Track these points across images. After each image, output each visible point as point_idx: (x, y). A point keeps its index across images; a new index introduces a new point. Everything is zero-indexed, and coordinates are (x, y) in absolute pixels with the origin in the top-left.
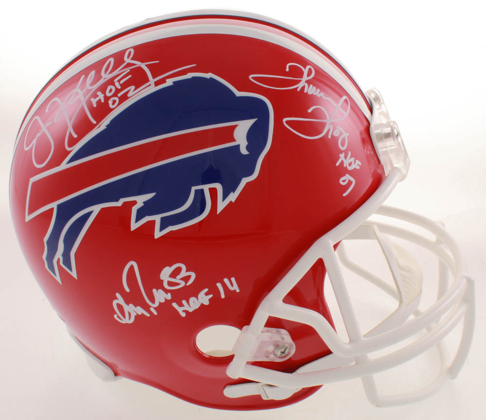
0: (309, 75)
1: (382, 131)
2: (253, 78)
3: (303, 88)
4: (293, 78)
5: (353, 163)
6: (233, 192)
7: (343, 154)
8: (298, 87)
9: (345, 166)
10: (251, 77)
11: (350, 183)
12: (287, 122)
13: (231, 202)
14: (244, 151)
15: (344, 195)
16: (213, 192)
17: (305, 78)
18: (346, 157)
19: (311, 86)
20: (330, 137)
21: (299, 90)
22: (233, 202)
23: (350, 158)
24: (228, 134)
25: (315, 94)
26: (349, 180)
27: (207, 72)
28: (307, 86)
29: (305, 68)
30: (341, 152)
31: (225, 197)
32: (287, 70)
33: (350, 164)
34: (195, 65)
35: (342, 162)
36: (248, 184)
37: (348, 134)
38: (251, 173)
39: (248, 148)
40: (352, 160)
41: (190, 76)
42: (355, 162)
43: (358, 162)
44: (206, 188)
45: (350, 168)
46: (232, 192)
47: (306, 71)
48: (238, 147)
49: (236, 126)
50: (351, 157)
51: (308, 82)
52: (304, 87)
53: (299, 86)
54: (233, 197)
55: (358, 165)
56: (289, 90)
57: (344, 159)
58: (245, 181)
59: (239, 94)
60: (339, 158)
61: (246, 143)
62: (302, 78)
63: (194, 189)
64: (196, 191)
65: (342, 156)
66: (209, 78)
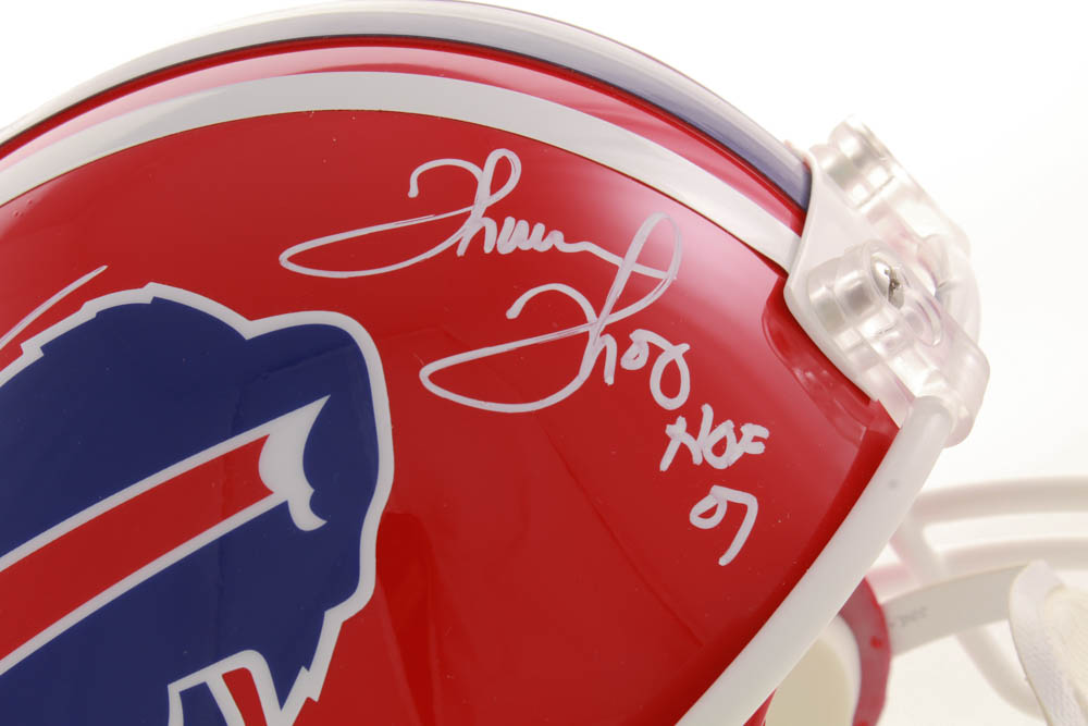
0: (495, 187)
1: (830, 288)
2: (292, 259)
3: (480, 237)
4: (437, 214)
5: (731, 438)
6: (308, 668)
7: (681, 422)
8: (457, 244)
9: (697, 460)
10: (284, 257)
11: (736, 512)
12: (434, 377)
13: (309, 700)
14: (306, 520)
15: (724, 561)
16: (240, 684)
17: (484, 198)
18: (694, 429)
19: (509, 221)
20: (609, 380)
21: (461, 251)
22: (316, 698)
23: (713, 428)
24: (242, 477)
25: (525, 246)
26: (730, 504)
27: (141, 284)
28: (491, 225)
29: (481, 166)
30: (671, 417)
31: (283, 691)
32: (414, 192)
33: (719, 448)
34: (105, 267)
35: (684, 451)
36: (348, 627)
37: (685, 347)
38: (348, 586)
39: (317, 506)
40: (726, 427)
41: (89, 310)
42: (739, 436)
43: (750, 430)
44: (213, 677)
45: (720, 463)
46: (303, 669)
47: (484, 176)
48: (283, 509)
49: (261, 442)
50: (716, 423)
51: (497, 213)
52: (482, 233)
53: (465, 234)
54: (310, 683)
55: (756, 439)
56: (426, 261)
57: (689, 440)
58: (334, 620)
59: (251, 329)
60: (667, 440)
61: (307, 491)
62: (471, 203)
63: (175, 689)
64: (186, 696)
65: (677, 431)
66: (148, 301)
